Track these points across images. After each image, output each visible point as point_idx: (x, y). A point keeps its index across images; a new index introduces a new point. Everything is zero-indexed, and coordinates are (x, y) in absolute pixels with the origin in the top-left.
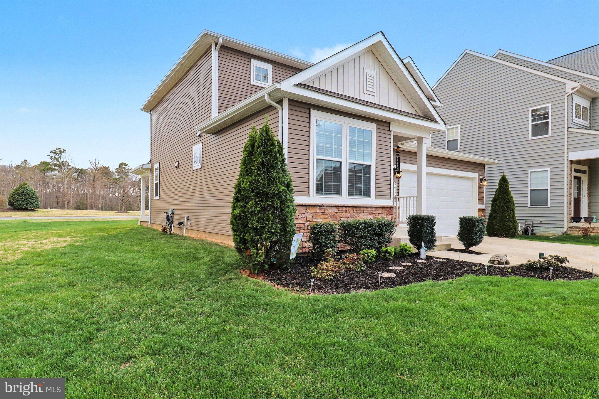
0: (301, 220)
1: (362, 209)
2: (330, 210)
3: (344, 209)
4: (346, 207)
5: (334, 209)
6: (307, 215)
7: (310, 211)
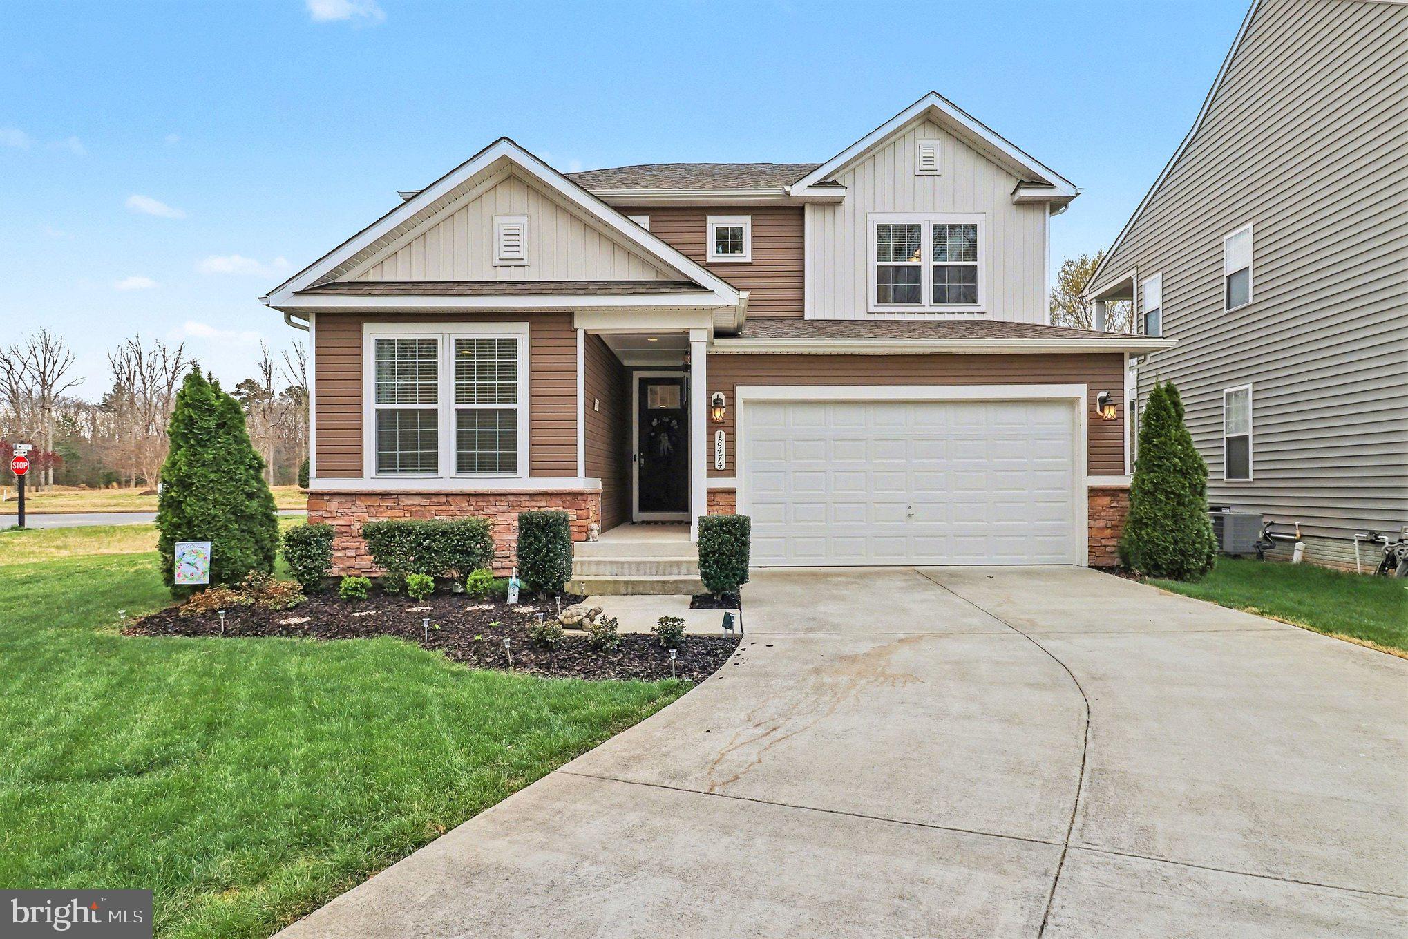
0: (343, 519)
1: (491, 499)
2: (408, 502)
3: (443, 499)
4: (447, 495)
5: (417, 500)
6: (355, 509)
7: (361, 504)
